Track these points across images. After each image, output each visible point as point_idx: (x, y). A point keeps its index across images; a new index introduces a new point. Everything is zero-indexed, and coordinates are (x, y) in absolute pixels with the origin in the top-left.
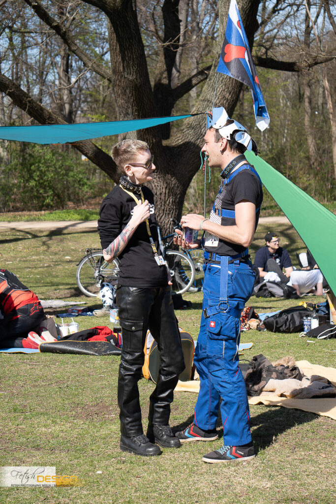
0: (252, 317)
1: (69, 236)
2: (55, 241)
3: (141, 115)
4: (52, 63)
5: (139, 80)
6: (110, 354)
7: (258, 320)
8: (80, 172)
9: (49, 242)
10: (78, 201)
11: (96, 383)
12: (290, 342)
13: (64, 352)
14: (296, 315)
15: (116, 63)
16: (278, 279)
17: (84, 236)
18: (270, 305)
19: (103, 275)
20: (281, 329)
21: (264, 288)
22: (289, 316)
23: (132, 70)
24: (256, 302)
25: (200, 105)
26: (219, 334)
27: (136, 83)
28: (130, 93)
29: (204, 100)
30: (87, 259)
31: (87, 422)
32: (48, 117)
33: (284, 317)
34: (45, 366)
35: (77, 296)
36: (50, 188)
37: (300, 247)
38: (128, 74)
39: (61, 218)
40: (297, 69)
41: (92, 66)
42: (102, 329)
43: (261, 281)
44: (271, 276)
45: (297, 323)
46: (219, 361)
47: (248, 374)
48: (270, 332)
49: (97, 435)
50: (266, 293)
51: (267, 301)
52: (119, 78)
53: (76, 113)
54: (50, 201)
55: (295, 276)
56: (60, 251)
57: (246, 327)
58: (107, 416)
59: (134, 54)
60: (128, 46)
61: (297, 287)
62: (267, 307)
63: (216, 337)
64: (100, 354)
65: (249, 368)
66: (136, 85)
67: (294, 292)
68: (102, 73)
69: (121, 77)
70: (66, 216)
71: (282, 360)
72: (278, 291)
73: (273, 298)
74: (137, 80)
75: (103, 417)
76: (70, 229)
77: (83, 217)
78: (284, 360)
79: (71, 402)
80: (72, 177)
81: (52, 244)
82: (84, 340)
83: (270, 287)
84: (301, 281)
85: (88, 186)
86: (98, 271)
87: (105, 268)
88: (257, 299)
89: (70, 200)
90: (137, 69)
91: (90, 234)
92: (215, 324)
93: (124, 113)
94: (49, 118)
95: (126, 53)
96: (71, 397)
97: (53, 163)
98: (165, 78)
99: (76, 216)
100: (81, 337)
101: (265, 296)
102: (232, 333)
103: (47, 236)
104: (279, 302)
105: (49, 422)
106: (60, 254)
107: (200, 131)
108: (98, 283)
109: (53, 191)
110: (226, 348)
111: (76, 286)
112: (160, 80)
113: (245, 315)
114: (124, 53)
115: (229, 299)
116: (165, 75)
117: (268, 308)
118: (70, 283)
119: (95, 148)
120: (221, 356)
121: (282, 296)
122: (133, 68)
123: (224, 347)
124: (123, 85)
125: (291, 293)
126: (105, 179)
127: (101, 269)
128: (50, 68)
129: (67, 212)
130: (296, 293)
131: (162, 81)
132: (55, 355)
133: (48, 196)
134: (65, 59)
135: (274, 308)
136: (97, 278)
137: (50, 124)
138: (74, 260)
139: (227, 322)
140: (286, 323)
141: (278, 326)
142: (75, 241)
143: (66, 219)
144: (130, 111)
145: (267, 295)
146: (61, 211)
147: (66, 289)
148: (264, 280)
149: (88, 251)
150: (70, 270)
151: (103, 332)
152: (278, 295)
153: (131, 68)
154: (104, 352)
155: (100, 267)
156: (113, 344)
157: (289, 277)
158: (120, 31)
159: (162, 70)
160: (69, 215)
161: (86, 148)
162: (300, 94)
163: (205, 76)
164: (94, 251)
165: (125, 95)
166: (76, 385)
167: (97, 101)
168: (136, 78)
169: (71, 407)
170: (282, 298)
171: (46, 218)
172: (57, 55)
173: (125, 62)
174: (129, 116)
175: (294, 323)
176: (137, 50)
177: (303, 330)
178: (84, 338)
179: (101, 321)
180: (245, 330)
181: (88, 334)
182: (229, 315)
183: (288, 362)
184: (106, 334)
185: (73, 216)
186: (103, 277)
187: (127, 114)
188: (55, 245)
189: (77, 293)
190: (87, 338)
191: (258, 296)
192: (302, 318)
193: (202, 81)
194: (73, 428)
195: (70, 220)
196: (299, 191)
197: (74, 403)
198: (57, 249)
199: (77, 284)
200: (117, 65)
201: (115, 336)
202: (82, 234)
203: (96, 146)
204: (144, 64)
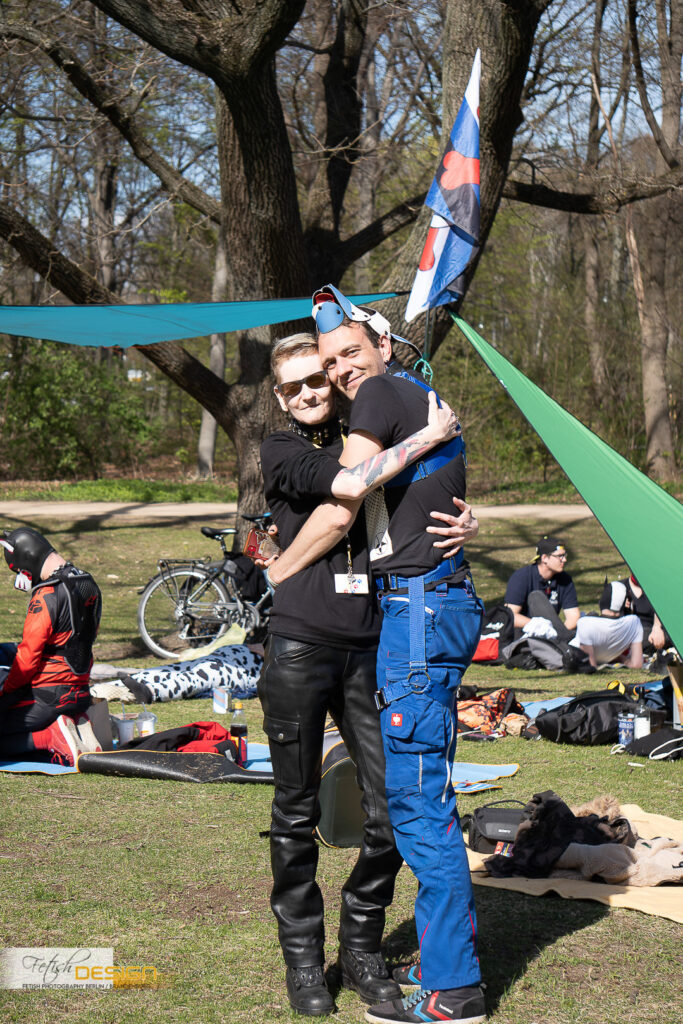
0: (509, 712)
1: (113, 533)
2: (84, 543)
3: (280, 290)
4: (77, 185)
5: (279, 221)
6: (226, 781)
7: (523, 717)
8: (131, 405)
9: (73, 544)
10: (125, 462)
11: (201, 842)
12: (593, 765)
13: (128, 773)
14: (603, 709)
15: (230, 185)
16: (553, 633)
17: (144, 533)
18: (537, 685)
19: (193, 615)
20: (572, 736)
21: (523, 650)
22: (590, 710)
23: (266, 199)
24: (508, 678)
25: (399, 274)
26: (409, 740)
27: (274, 225)
28: (260, 247)
29: (407, 264)
30: (161, 581)
31: (193, 926)
32: (90, 290)
33: (580, 711)
34: (92, 802)
35: (138, 657)
36: (71, 435)
37: (582, 568)
38: (257, 208)
39: (95, 495)
40: (595, 209)
41: (180, 190)
42: (207, 728)
43: (516, 636)
44: (539, 627)
45: (606, 725)
46: (411, 802)
47: (523, 830)
48: (549, 743)
49: (214, 953)
50: (528, 661)
51: (530, 678)
52: (237, 214)
53: (122, 287)
54: (70, 462)
55: (589, 628)
56: (95, 561)
57: (498, 730)
58: (233, 913)
59: (271, 168)
60: (259, 150)
61: (590, 651)
62: (533, 688)
63: (404, 747)
64: (204, 779)
65: (524, 819)
66: (273, 231)
67: (584, 660)
68: (201, 204)
69: (239, 214)
70: (104, 493)
71: (593, 803)
72: (553, 657)
73: (541, 672)
74: (275, 220)
75: (224, 914)
76: (117, 519)
77: (140, 496)
78: (598, 804)
79: (154, 880)
80: (114, 412)
81: (80, 548)
82: (171, 749)
83: (537, 648)
84: (600, 639)
85: (147, 433)
86: (182, 606)
87: (197, 599)
88: (509, 671)
89: (109, 460)
90: (276, 198)
91: (156, 529)
92: (402, 720)
93: (245, 286)
94: (92, 293)
95: (256, 164)
96: (152, 870)
97: (78, 383)
98: (328, 218)
99: (125, 493)
100: (164, 744)
101: (525, 667)
102: (437, 736)
103: (68, 531)
104: (555, 679)
105: (113, 923)
106: (97, 569)
107: (398, 326)
108: (182, 630)
109: (77, 440)
110: (424, 773)
111: (134, 636)
112: (317, 222)
113: (496, 705)
114: (252, 164)
115: (429, 665)
116: (328, 212)
117: (535, 691)
118: (120, 628)
119: (183, 356)
120: (415, 789)
121: (560, 668)
122: (268, 195)
123: (421, 769)
124: (243, 228)
125: (578, 663)
126: (180, 421)
127: (189, 603)
128: (73, 194)
129: (106, 484)
130: (588, 663)
131: (322, 225)
132: (110, 779)
133: (67, 451)
134: (105, 176)
135: (548, 691)
136: (179, 621)
137: (92, 303)
138: (125, 581)
139: (427, 713)
140: (582, 725)
141: (566, 730)
142: (127, 544)
143: (105, 499)
144: (258, 281)
145: (528, 664)
146: (94, 482)
147: (114, 641)
148: (523, 633)
149: (162, 565)
150: (118, 602)
151: (210, 733)
152: (552, 666)
153: (265, 195)
154: (211, 775)
155: (187, 598)
156: (231, 759)
157: (575, 629)
158: (245, 120)
159: (322, 202)
160: (110, 491)
161: (164, 356)
162: (573, 260)
163: (409, 218)
164: (176, 565)
165: (248, 250)
166: (161, 845)
167: (166, 262)
168: (274, 217)
169: (156, 891)
170: (560, 672)
171: (63, 494)
172: (87, 169)
173: (253, 182)
174: (254, 293)
175: (599, 724)
176: (279, 159)
177: (616, 740)
178: (170, 746)
179: (195, 710)
180: (496, 736)
181: (180, 736)
182: (430, 700)
183: (606, 809)
184: (215, 738)
185: (120, 493)
186: (193, 619)
187: (252, 287)
188: (85, 550)
189: (137, 649)
190: (176, 747)
191: (510, 666)
192: (615, 714)
193: (402, 226)
194: (165, 938)
195: (112, 501)
196: (611, 456)
197: (162, 883)
198: (89, 558)
199: (138, 631)
200: (234, 189)
201: (234, 742)
202: (140, 530)
203: (185, 352)
204: (291, 188)
